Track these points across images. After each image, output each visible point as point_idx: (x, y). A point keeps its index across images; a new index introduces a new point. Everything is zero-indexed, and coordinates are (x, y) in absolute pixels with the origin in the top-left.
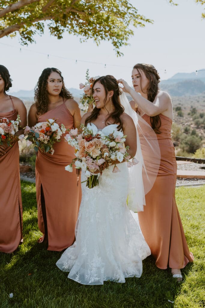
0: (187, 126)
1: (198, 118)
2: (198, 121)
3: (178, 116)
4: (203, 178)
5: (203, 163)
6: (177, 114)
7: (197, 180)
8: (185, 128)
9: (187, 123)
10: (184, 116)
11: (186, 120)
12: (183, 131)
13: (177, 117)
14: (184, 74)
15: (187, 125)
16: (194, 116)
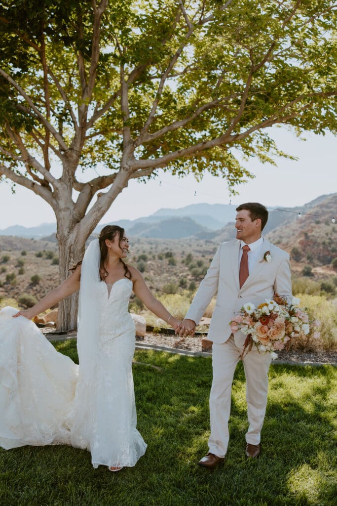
0: (182, 278)
1: (194, 267)
2: (197, 271)
3: (169, 264)
6: (168, 263)
8: (180, 280)
9: (182, 274)
10: (177, 264)
11: (181, 269)
12: (178, 284)
13: (169, 266)
14: (170, 210)
15: (182, 276)
16: (190, 264)
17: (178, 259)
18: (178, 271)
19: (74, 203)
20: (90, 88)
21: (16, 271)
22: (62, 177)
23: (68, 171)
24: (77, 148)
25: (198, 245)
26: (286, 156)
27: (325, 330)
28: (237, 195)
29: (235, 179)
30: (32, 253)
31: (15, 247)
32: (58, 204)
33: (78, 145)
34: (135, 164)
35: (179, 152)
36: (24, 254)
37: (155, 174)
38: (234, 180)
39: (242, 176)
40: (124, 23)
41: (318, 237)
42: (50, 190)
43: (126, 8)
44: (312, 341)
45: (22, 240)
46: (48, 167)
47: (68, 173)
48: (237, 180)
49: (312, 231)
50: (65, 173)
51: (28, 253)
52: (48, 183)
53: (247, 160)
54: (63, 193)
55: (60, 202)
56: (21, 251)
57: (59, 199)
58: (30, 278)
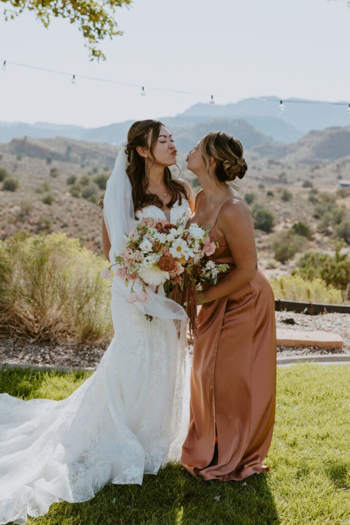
4: (293, 344)
5: (286, 309)
7: (281, 350)
25: (254, 168)
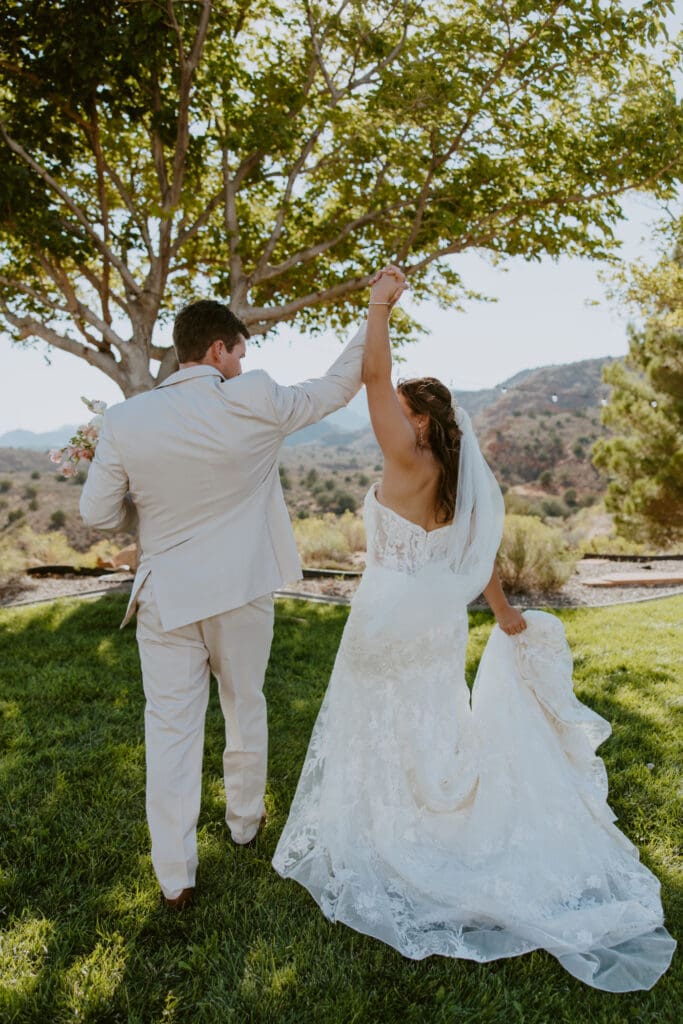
10: (293, 486)
11: (299, 494)
16: (315, 486)
17: (294, 478)
18: (295, 498)
19: (154, 380)
20: (175, 193)
21: (25, 505)
22: (134, 335)
23: (143, 327)
24: (155, 290)
25: (325, 455)
26: (478, 297)
27: (541, 561)
28: (403, 362)
29: (399, 336)
30: (49, 476)
31: (18, 466)
32: (129, 380)
33: (158, 285)
34: (250, 314)
35: (319, 295)
36: (35, 476)
37: (275, 332)
38: (398, 339)
39: (411, 331)
40: (226, 86)
41: (519, 438)
42: (112, 357)
43: (230, 60)
44: (524, 578)
45: (30, 455)
46: (108, 320)
47: (143, 330)
48: (402, 339)
49: (509, 428)
50: (138, 330)
51: (41, 474)
52: (109, 347)
53: (418, 304)
54: (135, 362)
55: (132, 377)
56: (31, 473)
57: (130, 372)
58: (49, 515)
